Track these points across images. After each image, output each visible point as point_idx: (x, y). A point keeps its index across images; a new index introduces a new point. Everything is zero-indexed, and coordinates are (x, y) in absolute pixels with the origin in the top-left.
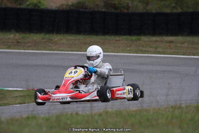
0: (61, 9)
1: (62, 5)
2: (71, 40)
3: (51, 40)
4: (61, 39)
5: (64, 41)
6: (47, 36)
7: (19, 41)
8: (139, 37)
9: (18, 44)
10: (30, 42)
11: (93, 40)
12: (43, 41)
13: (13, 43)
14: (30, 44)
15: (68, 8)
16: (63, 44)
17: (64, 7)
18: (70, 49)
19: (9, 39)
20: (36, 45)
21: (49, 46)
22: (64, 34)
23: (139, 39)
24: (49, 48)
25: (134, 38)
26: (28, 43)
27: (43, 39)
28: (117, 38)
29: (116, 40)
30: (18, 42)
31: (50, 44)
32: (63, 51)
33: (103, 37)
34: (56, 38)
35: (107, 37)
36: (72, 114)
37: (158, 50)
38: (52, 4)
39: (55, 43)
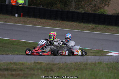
0: (113, 15)
1: (114, 13)
2: (117, 29)
3: (108, 28)
4: (113, 28)
5: (114, 29)
6: (107, 26)
7: (94, 28)
9: (93, 29)
10: (99, 29)
13: (91, 28)
14: (98, 30)
15: (117, 15)
16: (113, 30)
17: (115, 14)
18: (116, 33)
19: (89, 27)
20: (101, 30)
22: (114, 26)
24: (107, 32)
27: (104, 28)
30: (93, 28)
31: (107, 30)
34: (110, 27)
36: (118, 63)
38: (109, 12)
39: (110, 30)
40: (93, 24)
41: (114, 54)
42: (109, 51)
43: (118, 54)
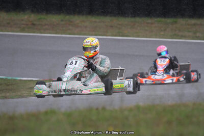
2: (95, 22)
3: (71, 22)
4: (83, 21)
5: (87, 24)
6: (67, 17)
7: (35, 23)
8: (175, 20)
9: (33, 27)
10: (47, 25)
11: (120, 23)
12: (63, 23)
13: (27, 25)
14: (47, 27)
16: (86, 27)
18: (94, 33)
19: (22, 20)
20: (53, 28)
21: (70, 29)
23: (176, 22)
25: (169, 20)
26: (45, 25)
27: (62, 20)
28: (149, 20)
29: (148, 23)
30: (33, 24)
31: (71, 27)
33: (133, 19)
34: (77, 19)
35: (138, 19)
36: (97, 109)
37: (198, 34)
39: (77, 26)
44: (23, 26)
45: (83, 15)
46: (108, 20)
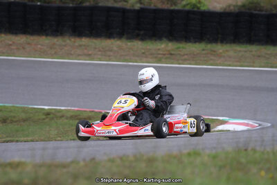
0: (228, 10)
1: (229, 6)
2: (240, 51)
3: (214, 51)
4: (227, 51)
5: (231, 53)
6: (209, 46)
7: (172, 52)
9: (170, 57)
10: (187, 55)
11: (269, 52)
12: (204, 52)
13: (164, 55)
14: (186, 57)
15: (237, 10)
16: (230, 57)
17: (232, 8)
18: (239, 64)
19: (159, 49)
20: (193, 58)
21: (211, 59)
22: (231, 43)
24: (211, 62)
26: (184, 55)
27: (203, 50)
30: (171, 54)
31: (212, 58)
32: (230, 66)
34: (220, 48)
36: (246, 150)
38: (215, 4)
39: (220, 56)
40: (170, 40)
41: (235, 125)
42: (221, 118)
43: (247, 125)
44: (160, 56)
45: (227, 43)
46: (254, 49)
